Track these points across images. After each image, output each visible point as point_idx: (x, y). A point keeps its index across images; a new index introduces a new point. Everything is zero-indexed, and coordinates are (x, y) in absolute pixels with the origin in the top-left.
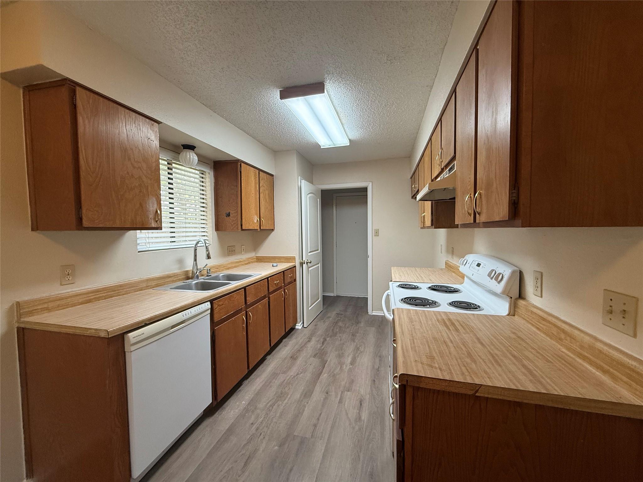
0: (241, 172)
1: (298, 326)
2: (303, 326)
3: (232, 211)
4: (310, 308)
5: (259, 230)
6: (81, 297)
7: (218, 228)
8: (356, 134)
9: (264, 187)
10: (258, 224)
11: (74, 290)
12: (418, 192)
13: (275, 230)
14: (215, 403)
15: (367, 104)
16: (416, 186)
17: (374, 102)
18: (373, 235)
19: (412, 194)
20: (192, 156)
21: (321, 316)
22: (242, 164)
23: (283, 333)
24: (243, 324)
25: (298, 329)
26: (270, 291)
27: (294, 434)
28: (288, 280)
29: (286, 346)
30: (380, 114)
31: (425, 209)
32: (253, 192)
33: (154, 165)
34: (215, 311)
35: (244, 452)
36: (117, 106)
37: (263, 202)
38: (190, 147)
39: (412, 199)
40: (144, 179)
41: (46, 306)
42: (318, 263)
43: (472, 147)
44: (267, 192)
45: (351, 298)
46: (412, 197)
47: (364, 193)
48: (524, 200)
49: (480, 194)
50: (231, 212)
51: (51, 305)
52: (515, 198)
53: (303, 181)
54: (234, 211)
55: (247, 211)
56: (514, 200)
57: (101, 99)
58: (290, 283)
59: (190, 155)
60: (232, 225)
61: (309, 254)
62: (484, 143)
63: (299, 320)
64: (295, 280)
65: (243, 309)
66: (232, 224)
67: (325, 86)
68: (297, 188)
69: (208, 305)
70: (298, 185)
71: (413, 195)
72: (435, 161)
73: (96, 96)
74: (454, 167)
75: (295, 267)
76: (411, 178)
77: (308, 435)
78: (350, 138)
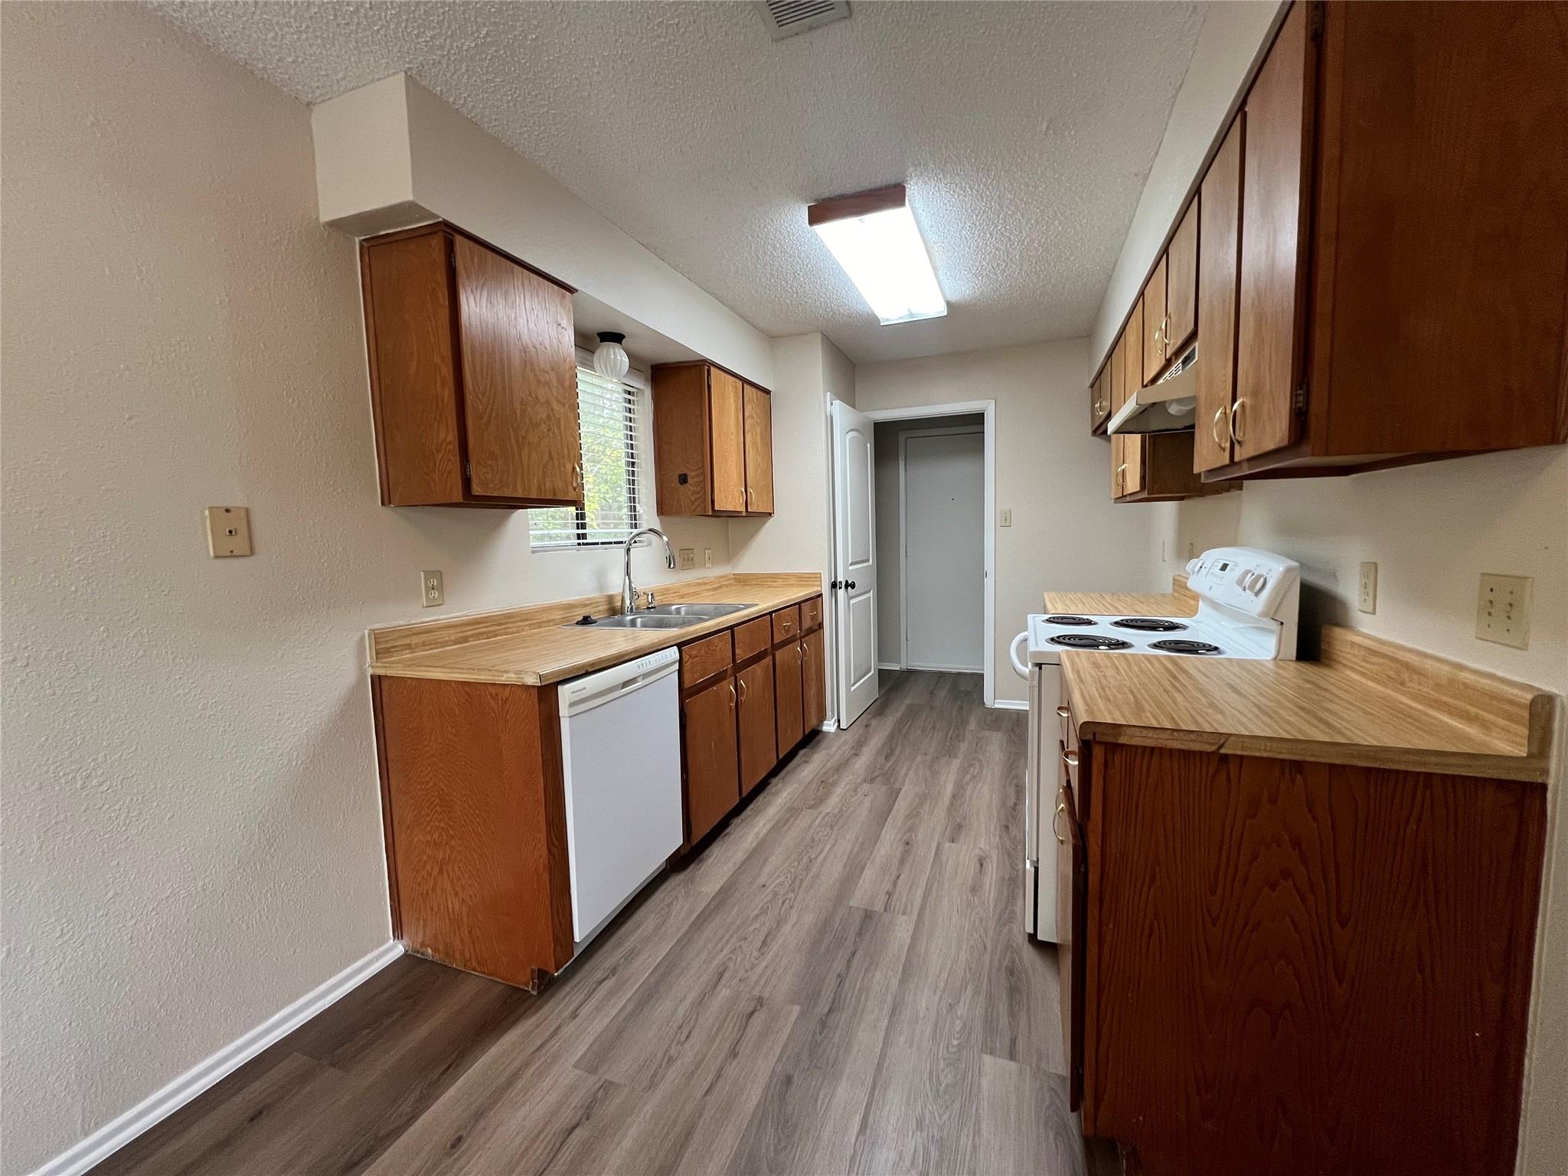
0: (709, 387)
1: (828, 725)
2: (839, 726)
3: (692, 470)
4: (853, 689)
5: (744, 514)
6: (452, 631)
7: (662, 508)
8: (963, 288)
9: (753, 418)
10: (742, 501)
11: (441, 617)
12: (1109, 417)
13: (775, 516)
14: (688, 848)
15: (996, 221)
16: (1104, 404)
17: (1012, 217)
18: (998, 525)
19: (1092, 425)
20: (618, 356)
21: (878, 708)
22: (712, 368)
23: (800, 737)
24: (731, 700)
25: (828, 733)
26: (775, 642)
27: (850, 904)
28: (807, 623)
29: (807, 762)
30: (1024, 241)
31: (1127, 454)
32: (733, 429)
33: (567, 376)
34: (687, 667)
35: (758, 926)
36: (512, 264)
37: (751, 453)
38: (616, 338)
39: (1093, 438)
40: (555, 406)
41: (407, 641)
42: (868, 589)
43: (1229, 312)
44: (758, 430)
45: (941, 676)
46: (1095, 432)
47: (975, 429)
48: (1317, 407)
49: (1243, 405)
50: (691, 474)
51: (415, 640)
52: (1301, 404)
53: (837, 402)
54: (697, 472)
55: (722, 470)
56: (1300, 408)
57: (489, 253)
58: (811, 631)
59: (615, 354)
60: (693, 503)
61: (851, 568)
62: (1253, 305)
63: (829, 713)
64: (821, 626)
65: (729, 672)
66: (693, 499)
67: (907, 190)
68: (823, 416)
69: (673, 653)
70: (826, 413)
71: (1096, 425)
72: (1153, 343)
73: (483, 250)
74: (1194, 354)
75: (820, 595)
76: (1092, 386)
77: (878, 907)
78: (949, 299)
